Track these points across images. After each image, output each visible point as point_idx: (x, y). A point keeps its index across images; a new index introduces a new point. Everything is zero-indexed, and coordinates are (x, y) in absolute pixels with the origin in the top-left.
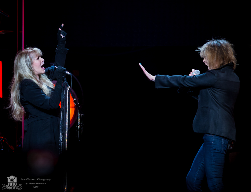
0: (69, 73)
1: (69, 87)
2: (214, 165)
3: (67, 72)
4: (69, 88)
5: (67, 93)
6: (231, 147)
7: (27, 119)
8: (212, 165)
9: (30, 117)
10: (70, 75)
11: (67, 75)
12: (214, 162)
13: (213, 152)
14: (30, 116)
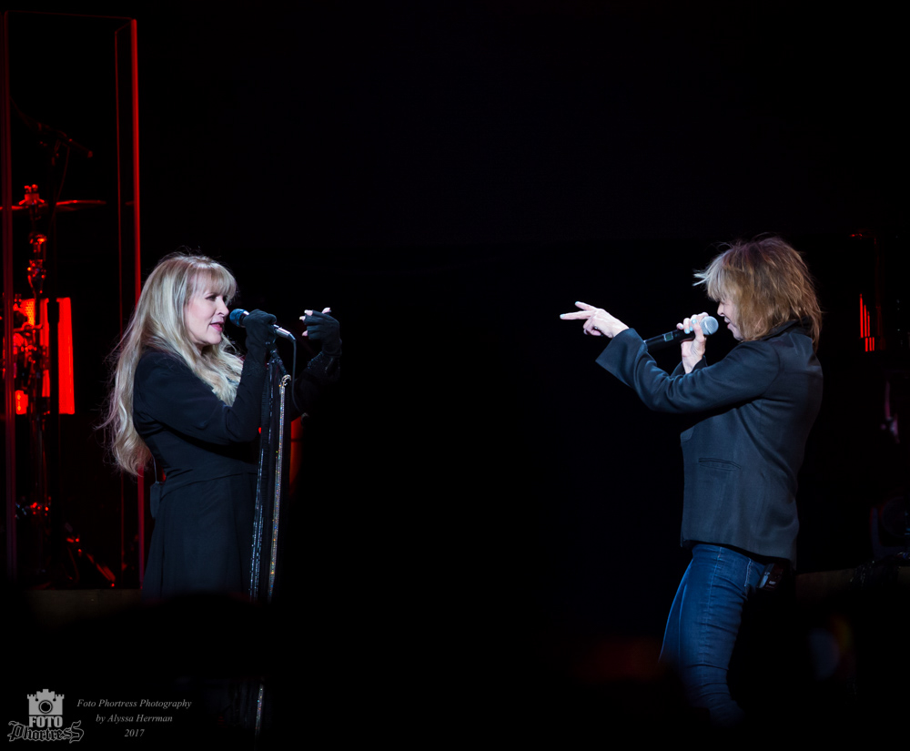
0: (286, 333)
1: (287, 377)
2: (708, 625)
3: (281, 329)
4: (288, 381)
5: (280, 396)
6: (771, 582)
7: (158, 480)
8: (702, 624)
9: (168, 474)
10: (287, 339)
11: (281, 337)
12: (710, 618)
13: (713, 586)
14: (166, 470)
